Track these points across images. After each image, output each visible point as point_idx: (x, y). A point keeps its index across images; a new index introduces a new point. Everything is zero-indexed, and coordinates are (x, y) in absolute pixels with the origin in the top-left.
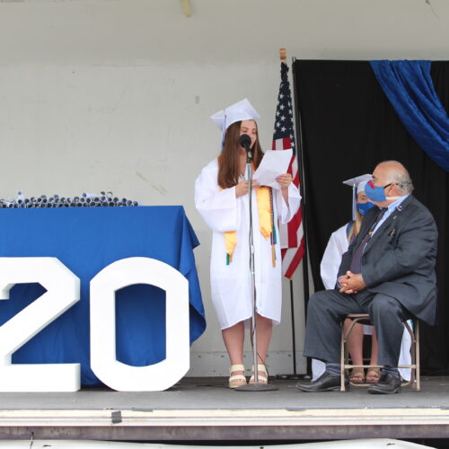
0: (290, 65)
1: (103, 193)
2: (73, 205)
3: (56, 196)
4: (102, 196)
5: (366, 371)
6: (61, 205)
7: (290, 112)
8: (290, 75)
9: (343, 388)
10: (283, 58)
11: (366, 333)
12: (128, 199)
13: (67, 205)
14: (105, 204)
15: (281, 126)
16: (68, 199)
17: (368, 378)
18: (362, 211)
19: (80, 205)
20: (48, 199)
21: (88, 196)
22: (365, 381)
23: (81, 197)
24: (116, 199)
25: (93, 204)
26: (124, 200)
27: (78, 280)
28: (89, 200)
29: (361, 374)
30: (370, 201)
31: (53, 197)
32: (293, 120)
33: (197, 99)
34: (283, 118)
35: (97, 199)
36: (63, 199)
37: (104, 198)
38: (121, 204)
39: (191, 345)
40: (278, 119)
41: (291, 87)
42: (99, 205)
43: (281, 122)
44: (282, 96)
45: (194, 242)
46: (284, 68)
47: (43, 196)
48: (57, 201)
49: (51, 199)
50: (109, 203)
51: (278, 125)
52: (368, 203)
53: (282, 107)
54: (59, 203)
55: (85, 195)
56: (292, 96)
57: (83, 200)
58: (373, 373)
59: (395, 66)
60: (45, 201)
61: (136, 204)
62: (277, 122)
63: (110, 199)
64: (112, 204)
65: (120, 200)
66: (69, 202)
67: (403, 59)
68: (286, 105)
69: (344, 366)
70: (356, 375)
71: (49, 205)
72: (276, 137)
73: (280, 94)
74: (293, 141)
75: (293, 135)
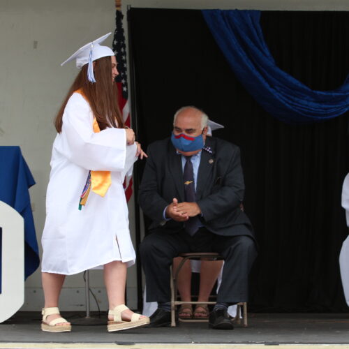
0: (125, 13)
5: (194, 307)
7: (124, 58)
8: (125, 22)
9: (173, 324)
10: (118, 6)
11: (194, 271)
17: (196, 314)
22: (193, 317)
29: (189, 310)
32: (127, 65)
33: (36, 43)
39: (25, 280)
41: (126, 34)
44: (115, 42)
45: (30, 182)
46: (119, 16)
56: (126, 42)
58: (201, 309)
59: (226, 15)
67: (234, 9)
69: (174, 303)
70: (184, 311)
73: (114, 40)
74: (126, 85)
75: (126, 80)
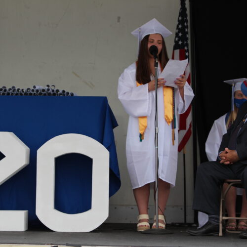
1: (48, 86)
2: (26, 94)
3: (13, 87)
4: (47, 88)
6: (17, 94)
7: (186, 30)
8: (187, 3)
9: (221, 234)
11: (238, 194)
12: (66, 91)
13: (21, 94)
14: (49, 94)
15: (179, 40)
16: (22, 90)
17: (239, 227)
18: (238, 105)
19: (31, 94)
20: (7, 89)
21: (37, 88)
23: (32, 88)
24: (58, 91)
25: (40, 94)
26: (64, 91)
27: (28, 149)
28: (37, 91)
29: (234, 224)
30: (244, 97)
31: (11, 87)
32: (189, 36)
33: (119, 18)
34: (180, 34)
35: (43, 90)
36: (18, 89)
37: (48, 90)
38: (61, 94)
39: (109, 199)
40: (177, 35)
41: (188, 12)
42: (45, 94)
43: (179, 37)
44: (180, 18)
45: (114, 124)
47: (4, 87)
48: (14, 90)
49: (10, 89)
50: (52, 93)
51: (177, 39)
52: (243, 99)
53: (180, 26)
54: (15, 92)
55: (35, 87)
56: (188, 18)
57: (33, 90)
58: (243, 223)
60: (5, 90)
61: (72, 94)
62: (176, 37)
63: (53, 91)
64: (54, 94)
65: (61, 91)
66: (23, 92)
68: (183, 25)
70: (230, 224)
71: (8, 94)
72: (175, 48)
73: (179, 16)
74: (188, 51)
75: (188, 47)
